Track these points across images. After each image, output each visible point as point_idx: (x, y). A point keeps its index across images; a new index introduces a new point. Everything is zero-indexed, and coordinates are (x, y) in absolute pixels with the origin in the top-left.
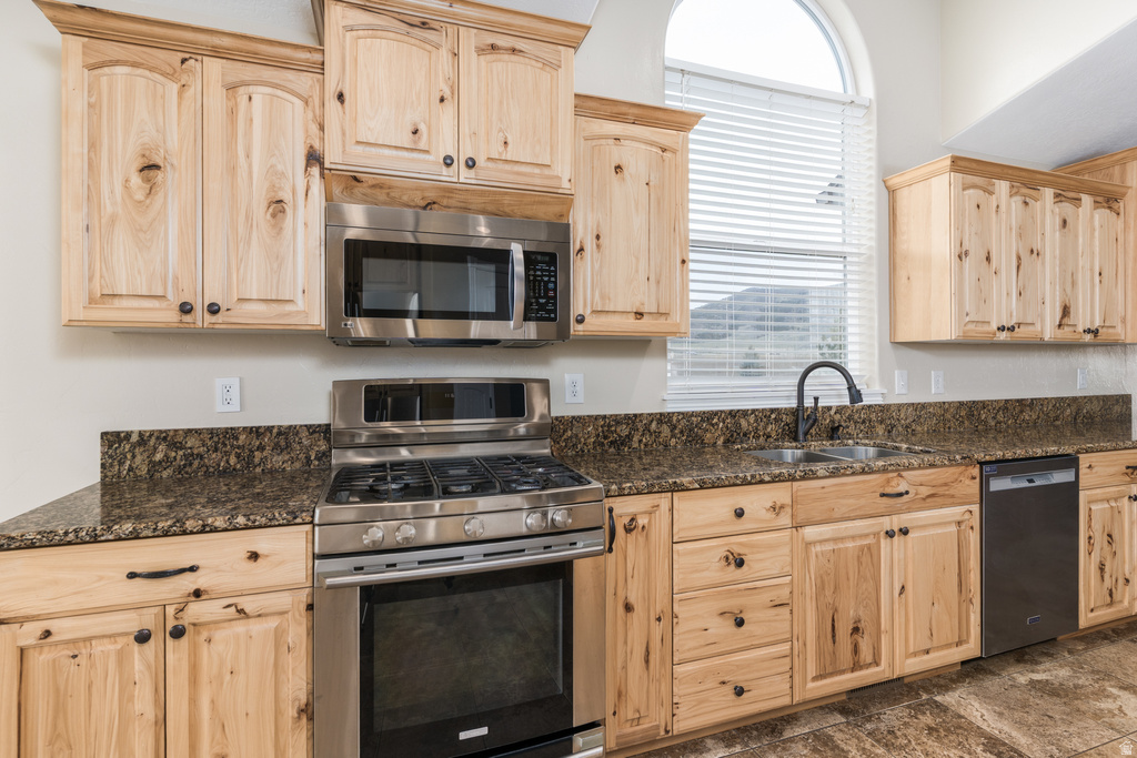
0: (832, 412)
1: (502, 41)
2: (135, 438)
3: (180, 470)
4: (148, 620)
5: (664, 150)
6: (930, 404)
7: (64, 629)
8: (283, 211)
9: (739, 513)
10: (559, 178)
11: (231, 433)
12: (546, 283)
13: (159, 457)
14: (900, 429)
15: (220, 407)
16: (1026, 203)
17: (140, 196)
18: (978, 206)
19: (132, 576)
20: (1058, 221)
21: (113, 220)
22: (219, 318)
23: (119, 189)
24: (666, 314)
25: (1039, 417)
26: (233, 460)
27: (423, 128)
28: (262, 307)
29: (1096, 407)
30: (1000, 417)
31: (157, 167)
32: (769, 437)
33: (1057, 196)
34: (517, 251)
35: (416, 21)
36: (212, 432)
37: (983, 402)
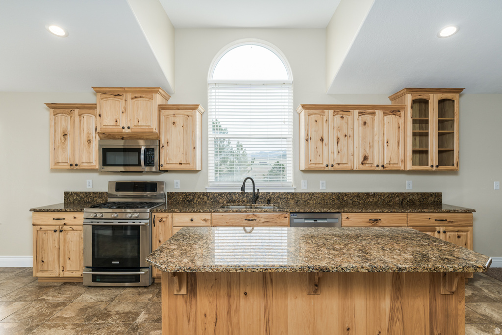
0: (270, 194)
1: (137, 95)
2: (70, 193)
3: (79, 201)
4: (57, 228)
5: (188, 116)
6: (317, 193)
7: (44, 228)
8: (90, 142)
9: (192, 220)
10: (153, 129)
11: (89, 193)
12: (151, 156)
13: (75, 198)
14: (302, 202)
15: (88, 187)
16: (342, 117)
17: (63, 141)
18: (316, 121)
19: (54, 219)
20: (361, 122)
21: (59, 147)
22: (78, 167)
23: (59, 140)
24: (189, 164)
25: (378, 200)
26: (90, 200)
27: (118, 120)
28: (86, 164)
29: (416, 197)
30: (355, 199)
31: (66, 135)
32: (244, 202)
33: (360, 113)
34: (143, 148)
35: (117, 94)
36: (85, 193)
37: (346, 193)
